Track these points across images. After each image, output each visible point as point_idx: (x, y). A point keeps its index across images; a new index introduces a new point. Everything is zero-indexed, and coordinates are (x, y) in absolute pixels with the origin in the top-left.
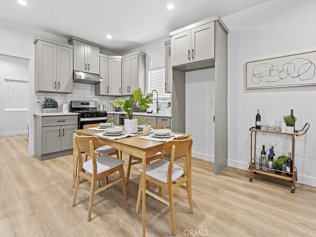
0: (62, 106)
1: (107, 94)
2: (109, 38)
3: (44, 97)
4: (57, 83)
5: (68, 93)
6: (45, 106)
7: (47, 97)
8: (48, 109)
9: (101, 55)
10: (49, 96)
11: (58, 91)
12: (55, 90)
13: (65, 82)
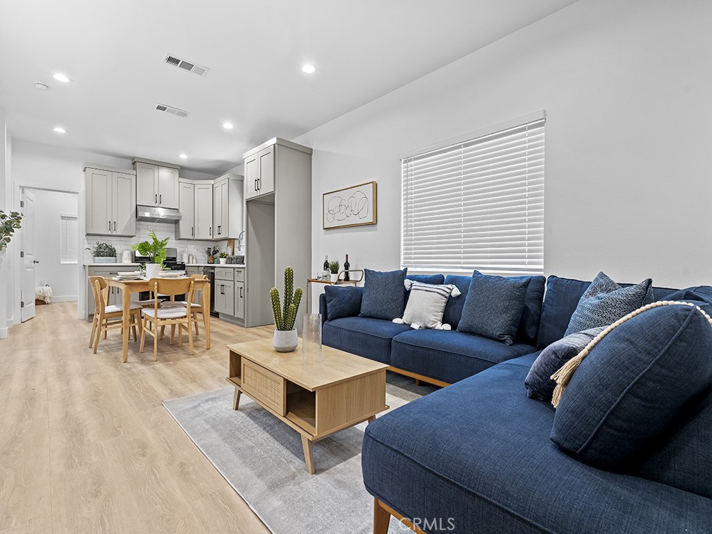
0: (122, 254)
1: (191, 237)
2: (183, 158)
3: (95, 242)
4: (112, 223)
5: (131, 237)
6: (98, 254)
7: (101, 243)
8: (101, 258)
9: (181, 180)
10: (102, 241)
11: (114, 233)
12: (110, 233)
13: (125, 220)
